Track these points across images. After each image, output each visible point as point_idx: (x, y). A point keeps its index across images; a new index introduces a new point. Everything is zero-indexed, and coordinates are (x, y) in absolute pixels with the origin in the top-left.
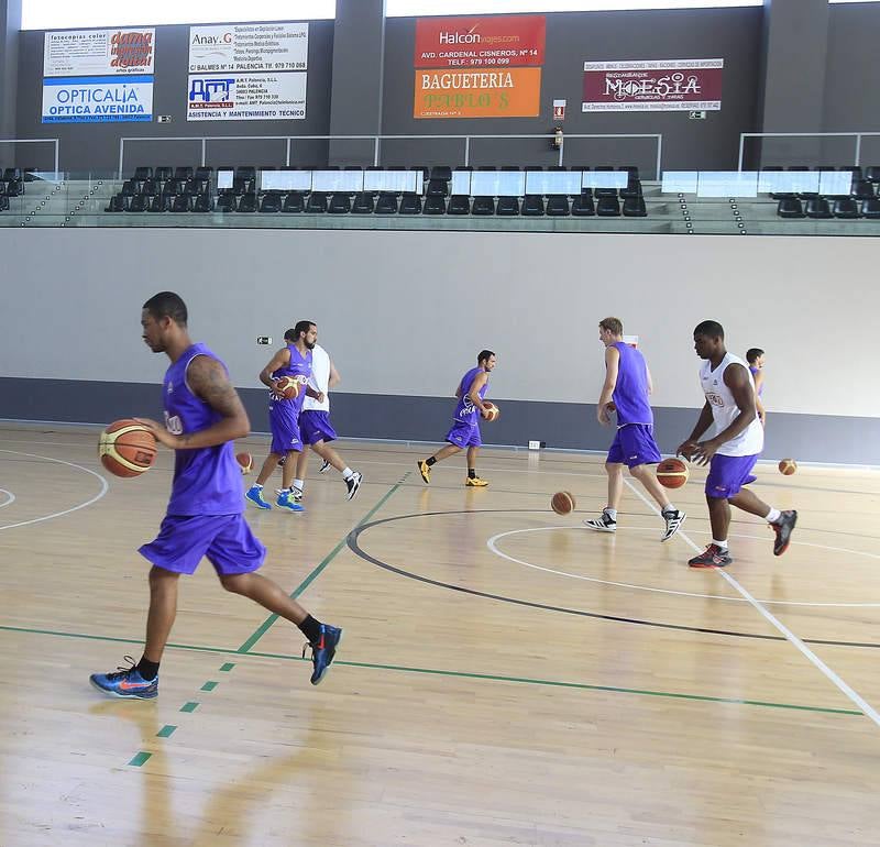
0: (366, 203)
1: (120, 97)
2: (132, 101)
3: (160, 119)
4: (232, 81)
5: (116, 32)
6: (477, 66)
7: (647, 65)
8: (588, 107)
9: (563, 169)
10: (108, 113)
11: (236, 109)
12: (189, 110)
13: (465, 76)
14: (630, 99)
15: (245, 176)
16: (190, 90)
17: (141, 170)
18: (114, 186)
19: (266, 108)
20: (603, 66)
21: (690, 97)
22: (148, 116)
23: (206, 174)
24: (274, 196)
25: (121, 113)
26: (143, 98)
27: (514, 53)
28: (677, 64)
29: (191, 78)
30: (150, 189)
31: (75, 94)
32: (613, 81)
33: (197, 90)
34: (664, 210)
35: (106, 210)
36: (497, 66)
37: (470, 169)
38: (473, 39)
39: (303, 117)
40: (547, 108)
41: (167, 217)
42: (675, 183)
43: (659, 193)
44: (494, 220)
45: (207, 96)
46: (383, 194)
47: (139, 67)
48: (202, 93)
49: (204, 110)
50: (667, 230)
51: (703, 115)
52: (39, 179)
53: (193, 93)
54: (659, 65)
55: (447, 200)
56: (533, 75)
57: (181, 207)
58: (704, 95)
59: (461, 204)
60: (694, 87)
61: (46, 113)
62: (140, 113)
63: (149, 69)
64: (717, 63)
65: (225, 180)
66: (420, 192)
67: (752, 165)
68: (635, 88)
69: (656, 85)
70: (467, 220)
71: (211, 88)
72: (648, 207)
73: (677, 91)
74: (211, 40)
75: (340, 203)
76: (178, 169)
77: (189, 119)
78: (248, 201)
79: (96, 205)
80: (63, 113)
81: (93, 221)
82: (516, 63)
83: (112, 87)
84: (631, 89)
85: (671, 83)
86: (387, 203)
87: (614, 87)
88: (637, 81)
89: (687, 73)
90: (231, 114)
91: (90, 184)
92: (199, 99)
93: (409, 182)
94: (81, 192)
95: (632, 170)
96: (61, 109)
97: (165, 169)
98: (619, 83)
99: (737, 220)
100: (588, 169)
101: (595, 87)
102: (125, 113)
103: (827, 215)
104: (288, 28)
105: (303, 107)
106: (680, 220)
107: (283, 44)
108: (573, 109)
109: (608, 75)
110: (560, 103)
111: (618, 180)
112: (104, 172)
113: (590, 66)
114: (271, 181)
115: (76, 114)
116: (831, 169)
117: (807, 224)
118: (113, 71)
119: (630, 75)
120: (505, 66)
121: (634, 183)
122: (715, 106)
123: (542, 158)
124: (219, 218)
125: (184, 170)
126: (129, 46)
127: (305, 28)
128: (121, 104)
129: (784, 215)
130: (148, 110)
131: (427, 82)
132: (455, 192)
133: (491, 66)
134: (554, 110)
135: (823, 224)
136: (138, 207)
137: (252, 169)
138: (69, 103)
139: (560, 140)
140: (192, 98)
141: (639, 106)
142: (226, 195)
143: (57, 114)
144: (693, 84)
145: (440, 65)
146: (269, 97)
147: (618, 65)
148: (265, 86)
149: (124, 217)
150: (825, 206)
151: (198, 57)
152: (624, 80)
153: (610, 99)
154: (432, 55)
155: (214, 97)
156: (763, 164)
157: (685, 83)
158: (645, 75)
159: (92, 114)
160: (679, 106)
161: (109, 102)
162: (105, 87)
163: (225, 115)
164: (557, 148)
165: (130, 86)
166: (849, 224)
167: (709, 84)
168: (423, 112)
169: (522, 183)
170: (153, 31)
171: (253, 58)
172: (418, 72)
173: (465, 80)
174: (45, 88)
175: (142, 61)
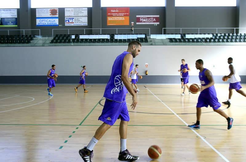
0: (99, 41)
1: (52, 21)
2: (54, 22)
3: (60, 25)
4: (73, 18)
5: (50, 9)
6: (118, 16)
7: (147, 16)
8: (137, 23)
9: (134, 34)
10: (50, 24)
11: (74, 24)
12: (66, 24)
14: (144, 22)
15: (77, 36)
16: (65, 20)
17: (57, 35)
18: (52, 38)
19: (80, 23)
20: (139, 16)
21: (154, 22)
23: (69, 36)
24: (82, 40)
25: (52, 24)
26: (56, 22)
27: (124, 14)
28: (152, 16)
29: (66, 18)
30: (59, 39)
31: (43, 21)
32: (141, 19)
33: (67, 20)
34: (151, 41)
35: (50, 43)
37: (118, 34)
38: (117, 11)
39: (87, 25)
41: (62, 44)
42: (153, 36)
43: (150, 38)
44: (122, 43)
45: (69, 21)
46: (102, 39)
47: (55, 16)
49: (68, 24)
50: (152, 45)
51: (156, 25)
52: (36, 37)
54: (149, 16)
55: (114, 40)
56: (128, 18)
57: (65, 42)
59: (116, 41)
61: (37, 24)
62: (56, 24)
63: (57, 16)
64: (158, 16)
65: (73, 37)
66: (109, 38)
67: (165, 33)
68: (145, 20)
69: (148, 20)
70: (118, 44)
72: (148, 41)
73: (152, 21)
74: (69, 11)
75: (95, 41)
76: (64, 35)
78: (77, 41)
79: (48, 42)
80: (41, 24)
81: (48, 45)
82: (125, 16)
83: (50, 19)
84: (144, 20)
85: (151, 19)
86: (103, 41)
88: (145, 19)
89: (154, 18)
90: (74, 25)
91: (47, 38)
92: (67, 22)
93: (107, 37)
94: (45, 40)
95: (145, 34)
96: (40, 23)
97: (62, 35)
99: (163, 43)
100: (138, 34)
101: (138, 20)
103: (177, 42)
104: (84, 9)
105: (87, 23)
106: (153, 43)
107: (83, 11)
108: (135, 24)
110: (133, 23)
111: (143, 36)
112: (49, 36)
113: (137, 16)
114: (82, 37)
115: (43, 24)
116: (177, 34)
117: (174, 43)
118: (50, 16)
120: (123, 16)
121: (146, 36)
122: (158, 23)
123: (130, 32)
124: (72, 44)
125: (65, 35)
127: (87, 9)
129: (170, 42)
130: (58, 24)
131: (109, 19)
132: (115, 39)
133: (120, 16)
134: (131, 24)
135: (177, 43)
136: (56, 42)
137: (78, 35)
139: (133, 29)
141: (146, 23)
142: (74, 40)
143: (39, 25)
144: (154, 20)
145: (111, 16)
146: (80, 21)
147: (142, 16)
148: (80, 19)
149: (54, 44)
150: (176, 40)
151: (67, 14)
152: (143, 19)
153: (141, 22)
154: (110, 14)
156: (166, 33)
157: (153, 19)
158: (147, 18)
159: (47, 24)
160: (153, 23)
161: (50, 22)
162: (49, 19)
163: (72, 25)
164: (132, 31)
165: (54, 19)
166: (180, 43)
167: (157, 20)
168: (109, 24)
169: (127, 37)
170: (58, 9)
171: (77, 14)
172: (108, 17)
173: (116, 19)
174: (37, 19)
175: (56, 14)
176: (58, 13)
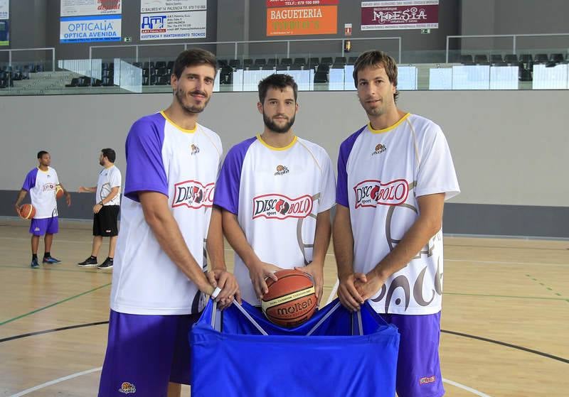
1: (103, 27)
2: (110, 30)
3: (125, 40)
4: (165, 17)
6: (301, 5)
7: (397, 3)
8: (364, 28)
10: (97, 37)
11: (167, 33)
12: (141, 34)
13: (295, 11)
14: (387, 22)
19: (184, 32)
20: (371, 4)
21: (421, 21)
22: (119, 38)
25: (103, 37)
26: (115, 28)
28: (414, 2)
29: (142, 16)
31: (78, 26)
32: (378, 12)
33: (146, 22)
36: (312, 5)
39: (205, 37)
40: (341, 29)
45: (151, 26)
47: (113, 10)
48: (148, 24)
49: (150, 34)
51: (429, 31)
53: (143, 24)
54: (403, 3)
56: (333, 10)
58: (429, 20)
60: (423, 16)
61: (62, 37)
62: (114, 36)
63: (119, 11)
64: (435, 1)
69: (401, 14)
71: (154, 21)
73: (414, 18)
77: (141, 39)
80: (72, 38)
82: (323, 3)
83: (99, 22)
84: (389, 17)
85: (410, 13)
87: (378, 16)
88: (391, 12)
89: (420, 7)
90: (165, 36)
92: (147, 27)
96: (70, 35)
98: (381, 13)
101: (367, 17)
102: (106, 37)
105: (205, 31)
108: (355, 30)
109: (375, 9)
110: (348, 26)
113: (364, 5)
115: (79, 38)
118: (99, 12)
119: (387, 9)
120: (317, 5)
122: (435, 26)
128: (104, 31)
130: (119, 35)
131: (274, 15)
133: (310, 5)
134: (345, 30)
138: (75, 32)
140: (143, 28)
141: (392, 27)
143: (68, 38)
144: (422, 14)
145: (281, 5)
146: (185, 25)
147: (381, 4)
148: (184, 19)
151: (146, 3)
152: (384, 12)
153: (377, 22)
155: (155, 27)
157: (418, 13)
158: (396, 9)
159: (88, 37)
160: (415, 27)
161: (97, 30)
162: (95, 22)
163: (161, 36)
165: (108, 21)
168: (272, 32)
171: (176, 4)
172: (268, 9)
173: (295, 13)
174: (62, 23)
175: (115, 6)
176: (120, 3)
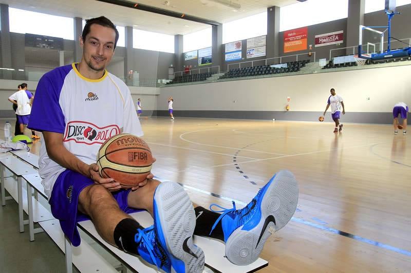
2: (238, 56)
3: (243, 59)
4: (254, 49)
5: (236, 42)
6: (295, 40)
7: (328, 34)
8: (316, 46)
10: (235, 59)
12: (247, 57)
13: (293, 42)
14: (324, 43)
16: (247, 52)
17: (230, 70)
19: (259, 54)
20: (319, 36)
21: (336, 41)
26: (240, 55)
27: (301, 36)
28: (334, 33)
29: (247, 50)
31: (230, 55)
32: (321, 39)
38: (294, 34)
39: (265, 55)
40: (308, 47)
47: (239, 49)
48: (249, 52)
49: (249, 56)
51: (339, 44)
54: (330, 34)
56: (305, 40)
58: (339, 40)
61: (226, 60)
63: (241, 49)
64: (342, 32)
69: (329, 39)
73: (334, 40)
74: (250, 42)
76: (235, 69)
80: (228, 60)
82: (302, 38)
84: (325, 40)
85: (332, 38)
87: (321, 41)
88: (326, 38)
89: (336, 35)
90: (254, 56)
97: (233, 70)
101: (317, 41)
102: (237, 58)
104: (262, 37)
105: (265, 53)
107: (262, 40)
108: (313, 46)
110: (311, 46)
113: (316, 36)
115: (230, 59)
118: (235, 50)
119: (324, 37)
120: (300, 39)
122: (342, 42)
126: (238, 45)
127: (265, 37)
130: (241, 57)
131: (287, 45)
133: (298, 39)
134: (309, 47)
138: (229, 57)
139: (310, 54)
140: (247, 54)
141: (326, 44)
144: (337, 38)
145: (289, 40)
146: (260, 52)
147: (322, 35)
148: (259, 50)
151: (248, 46)
153: (320, 43)
154: (287, 39)
155: (251, 53)
157: (335, 37)
159: (232, 59)
160: (335, 43)
161: (235, 56)
162: (234, 53)
164: (309, 56)
165: (238, 53)
167: (341, 37)
168: (286, 51)
170: (241, 41)
171: (257, 44)
172: (284, 43)
174: (226, 55)
176: (241, 47)
